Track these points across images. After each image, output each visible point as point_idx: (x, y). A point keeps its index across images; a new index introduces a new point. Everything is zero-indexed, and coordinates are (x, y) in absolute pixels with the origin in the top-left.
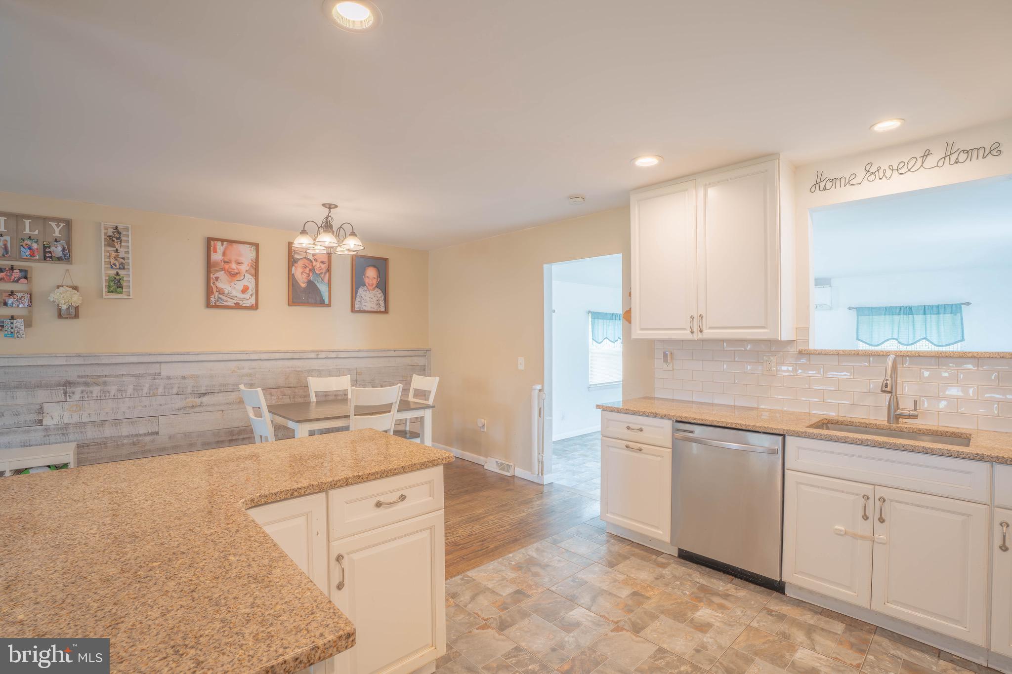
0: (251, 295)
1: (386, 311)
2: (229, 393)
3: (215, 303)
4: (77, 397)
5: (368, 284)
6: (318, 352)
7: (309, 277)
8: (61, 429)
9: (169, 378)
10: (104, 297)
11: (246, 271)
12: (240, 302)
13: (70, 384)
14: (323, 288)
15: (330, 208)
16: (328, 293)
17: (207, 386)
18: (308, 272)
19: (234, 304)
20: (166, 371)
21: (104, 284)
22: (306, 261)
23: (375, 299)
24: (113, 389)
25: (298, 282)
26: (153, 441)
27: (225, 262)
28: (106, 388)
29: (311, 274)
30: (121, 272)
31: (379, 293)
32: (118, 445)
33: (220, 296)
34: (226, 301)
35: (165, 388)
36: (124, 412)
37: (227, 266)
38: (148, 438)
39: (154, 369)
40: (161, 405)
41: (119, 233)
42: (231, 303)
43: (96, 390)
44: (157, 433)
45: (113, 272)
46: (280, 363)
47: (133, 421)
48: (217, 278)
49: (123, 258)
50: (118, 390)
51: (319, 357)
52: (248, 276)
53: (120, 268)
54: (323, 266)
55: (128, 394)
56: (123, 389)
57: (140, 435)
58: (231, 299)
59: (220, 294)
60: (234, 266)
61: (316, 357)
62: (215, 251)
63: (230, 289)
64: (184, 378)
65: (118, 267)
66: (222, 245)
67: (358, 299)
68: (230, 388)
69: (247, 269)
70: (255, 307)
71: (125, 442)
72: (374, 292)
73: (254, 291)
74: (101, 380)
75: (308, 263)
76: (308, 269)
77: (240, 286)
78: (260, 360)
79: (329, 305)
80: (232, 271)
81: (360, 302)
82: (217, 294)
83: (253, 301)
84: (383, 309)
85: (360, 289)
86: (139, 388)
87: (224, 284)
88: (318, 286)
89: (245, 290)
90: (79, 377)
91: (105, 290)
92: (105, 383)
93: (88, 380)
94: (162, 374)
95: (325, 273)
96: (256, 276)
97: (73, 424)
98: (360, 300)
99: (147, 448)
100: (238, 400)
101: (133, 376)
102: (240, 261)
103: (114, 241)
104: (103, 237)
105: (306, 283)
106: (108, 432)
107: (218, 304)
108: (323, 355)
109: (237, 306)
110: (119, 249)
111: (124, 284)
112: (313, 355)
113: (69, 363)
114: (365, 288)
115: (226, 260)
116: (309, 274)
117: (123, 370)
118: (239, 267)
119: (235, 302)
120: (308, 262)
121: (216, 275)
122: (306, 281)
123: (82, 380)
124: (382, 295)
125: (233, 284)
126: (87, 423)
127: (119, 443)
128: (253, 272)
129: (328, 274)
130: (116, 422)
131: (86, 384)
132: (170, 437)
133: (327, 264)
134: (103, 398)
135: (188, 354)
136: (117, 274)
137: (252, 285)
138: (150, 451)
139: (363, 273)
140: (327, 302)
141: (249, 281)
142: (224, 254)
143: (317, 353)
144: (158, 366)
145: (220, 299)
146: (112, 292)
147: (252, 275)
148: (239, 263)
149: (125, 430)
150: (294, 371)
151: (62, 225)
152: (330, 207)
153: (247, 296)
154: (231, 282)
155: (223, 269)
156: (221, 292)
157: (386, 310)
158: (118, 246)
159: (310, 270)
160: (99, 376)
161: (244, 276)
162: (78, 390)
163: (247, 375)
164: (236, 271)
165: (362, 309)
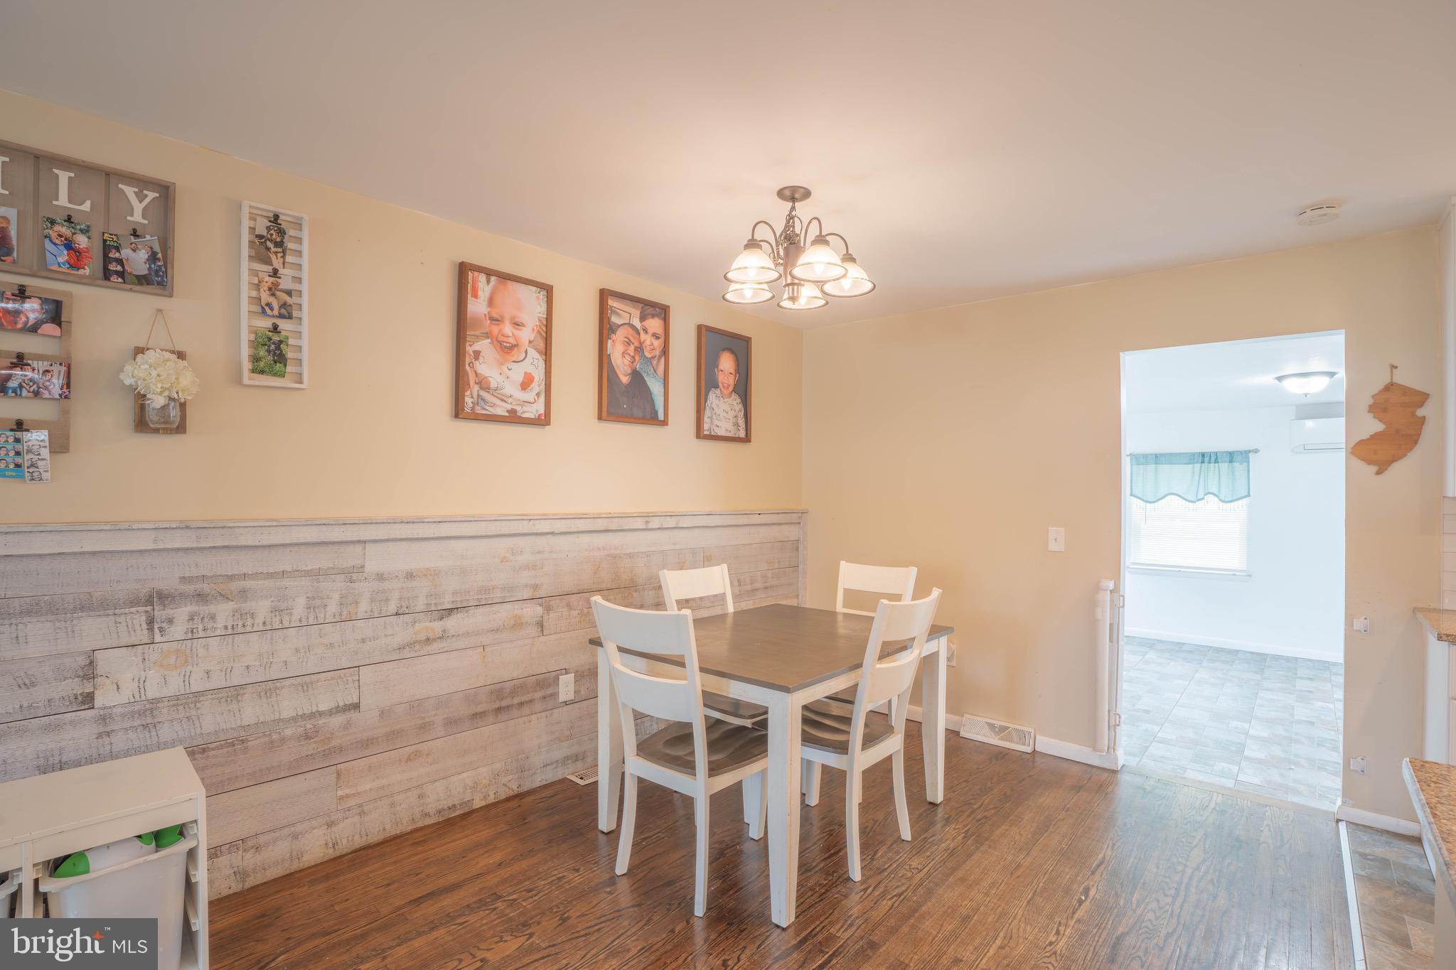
0: (538, 394)
1: (747, 439)
2: (496, 607)
3: (473, 409)
4: (178, 631)
5: (723, 383)
6: (647, 516)
7: (635, 364)
8: (141, 713)
9: (380, 577)
10: (246, 381)
11: (530, 342)
12: (518, 408)
13: (158, 598)
14: (656, 387)
15: (795, 199)
16: (662, 398)
17: (455, 593)
18: (632, 354)
19: (508, 411)
20: (375, 561)
21: (245, 352)
22: (630, 330)
23: (731, 414)
24: (262, 608)
25: (616, 373)
26: (346, 726)
27: (492, 319)
28: (248, 606)
29: (637, 358)
30: (284, 325)
31: (735, 401)
32: (272, 742)
33: (483, 393)
34: (494, 405)
35: (372, 600)
36: (286, 663)
37: (495, 329)
38: (337, 720)
39: (350, 558)
40: (363, 641)
41: (282, 232)
42: (501, 410)
43: (223, 612)
44: (356, 707)
45: (265, 323)
46: (585, 539)
47: (305, 681)
48: (477, 354)
49: (289, 293)
50: (275, 610)
51: (650, 526)
52: (532, 353)
53: (281, 316)
54: (656, 343)
55: (296, 617)
56: (283, 606)
57: (321, 714)
58: (503, 400)
59: (481, 388)
60: (508, 329)
61: (644, 527)
62: (475, 296)
63: (500, 379)
64: (410, 576)
65: (276, 312)
66: (488, 282)
67: (708, 413)
68: (497, 595)
69: (532, 339)
70: (543, 421)
71: (288, 732)
72: (730, 401)
73: (543, 387)
74: (235, 586)
75: (633, 336)
76: (632, 347)
77: (518, 373)
78: (552, 533)
79: (664, 423)
80: (505, 339)
81: (710, 418)
82: (476, 389)
83: (539, 408)
84: (742, 434)
85: (711, 393)
86: (317, 602)
87: (487, 366)
88: (648, 383)
89: (526, 384)
90: (183, 579)
91: (247, 365)
92: (243, 594)
93: (206, 587)
94: (367, 569)
95: (660, 357)
96: (547, 353)
97: (170, 698)
98: (710, 415)
99: (335, 743)
100: (512, 622)
101: (307, 574)
102: (517, 320)
103: (268, 249)
104: (246, 237)
105: (630, 374)
106: (251, 712)
107: (479, 410)
108: (655, 523)
109: (513, 418)
110: (281, 271)
111: (290, 355)
112: (639, 524)
113: (161, 546)
114: (718, 391)
115: (495, 316)
116: (633, 357)
117: (285, 562)
118: (515, 331)
119: (509, 407)
120: (634, 333)
121: (476, 347)
122: (629, 371)
123: (189, 588)
124: (741, 406)
125: (505, 368)
126: (202, 693)
127: (275, 737)
128: (542, 345)
129: (663, 359)
130: (269, 688)
131: (201, 597)
132: (382, 713)
133: (662, 339)
134: (240, 629)
135: (421, 521)
136: (275, 329)
137: (539, 375)
138: (341, 749)
139: (714, 363)
140: (661, 417)
141: (533, 364)
142: (491, 302)
143: (647, 519)
144: (359, 548)
145: (483, 400)
146: (262, 372)
147: (540, 352)
148: (517, 325)
149: (289, 704)
150: (608, 556)
151: (151, 195)
152: (793, 195)
153: (529, 396)
154: (502, 364)
155: (487, 335)
156: (483, 384)
157: (747, 435)
158: (277, 263)
159: (636, 349)
160: (231, 578)
161: (526, 352)
162: (181, 613)
163: (527, 567)
164: (512, 341)
165: (713, 434)
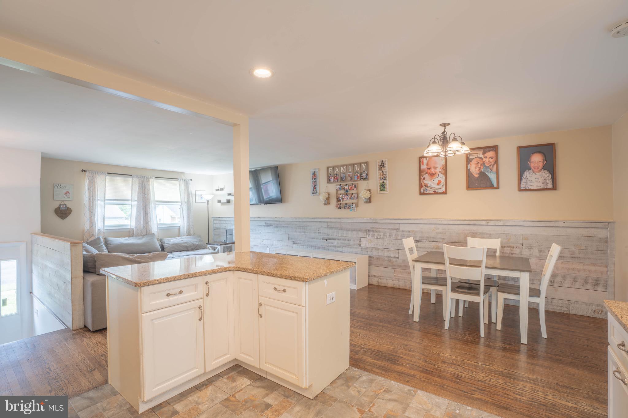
0: (443, 186)
1: (554, 188)
2: (431, 242)
3: (423, 192)
4: (370, 236)
5: (534, 167)
6: (487, 221)
7: (481, 170)
8: (366, 249)
9: (403, 231)
10: (379, 193)
11: (440, 172)
12: (437, 190)
13: (368, 230)
14: (492, 176)
15: (445, 126)
16: (496, 179)
17: (420, 237)
18: (480, 167)
19: (433, 192)
20: (402, 227)
21: (379, 187)
22: (478, 159)
23: (541, 179)
24: (382, 234)
25: (472, 174)
26: (396, 261)
27: (428, 169)
28: (380, 234)
29: (482, 167)
30: (385, 181)
31: (546, 174)
32: (383, 260)
33: (426, 188)
34: (429, 190)
35: (401, 236)
36: (386, 245)
37: (429, 171)
38: (394, 259)
39: (397, 226)
40: (399, 244)
41: (383, 164)
42: (431, 191)
43: (376, 234)
44: (398, 258)
45: (381, 182)
46: (461, 227)
47: (389, 250)
48: (424, 178)
49: (385, 175)
50: (384, 235)
51: (489, 224)
52: (440, 175)
53: (384, 180)
54: (491, 160)
55: (387, 237)
56: (385, 234)
57: (391, 257)
58: (432, 189)
59: (426, 187)
60: (433, 170)
61: (486, 224)
62: (423, 164)
63: (431, 183)
64: (409, 232)
65: (383, 179)
66: (426, 159)
67: (524, 180)
68: (432, 239)
69: (440, 171)
70: (445, 193)
71: (386, 259)
72: (540, 173)
73: (444, 183)
74: (378, 230)
75: (480, 161)
76: (479, 164)
77: (436, 181)
78: (448, 224)
79: (498, 187)
80: (432, 173)
81: (526, 182)
82: (424, 187)
83: (444, 189)
84: (550, 186)
85: (525, 172)
86: (391, 235)
87: (428, 181)
88: (488, 175)
89: (439, 183)
90: (371, 228)
91: (379, 190)
92: (379, 231)
93: (374, 229)
94: (400, 229)
95: (494, 165)
96: (445, 174)
97: (370, 247)
98: (525, 181)
99: (394, 264)
100: (436, 247)
101: (389, 229)
102: (436, 167)
103: (381, 167)
104: (378, 166)
105: (478, 174)
106: (380, 253)
107: (425, 192)
108: (492, 223)
109: (435, 193)
110: (384, 171)
111: (386, 187)
112: (484, 223)
113: (367, 222)
114: (531, 171)
115: (429, 167)
116: (480, 168)
117: (385, 226)
118: (435, 170)
119: (434, 190)
120: (480, 160)
121: (424, 177)
122: (478, 172)
123: (372, 229)
124: (549, 174)
125: (432, 181)
126: (373, 248)
127: (384, 259)
128: (443, 172)
129: (495, 166)
130: (383, 250)
131: (373, 231)
132: (403, 261)
133: (494, 159)
134: (378, 238)
135: (410, 219)
136: (383, 182)
137: (443, 180)
138: (395, 266)
140: (495, 185)
141: (441, 178)
142: (427, 164)
143: (487, 222)
144: (398, 225)
145: (426, 189)
146: (382, 191)
147: (443, 174)
148: (435, 168)
149: (386, 254)
150: (471, 233)
151: (365, 164)
153: (440, 186)
154: (431, 179)
155: (427, 173)
156: (426, 186)
157: (553, 187)
158: (383, 170)
159: (481, 165)
160: (377, 228)
161: (439, 175)
162: (371, 233)
163: (440, 233)
164: (434, 173)
165: (527, 188)
